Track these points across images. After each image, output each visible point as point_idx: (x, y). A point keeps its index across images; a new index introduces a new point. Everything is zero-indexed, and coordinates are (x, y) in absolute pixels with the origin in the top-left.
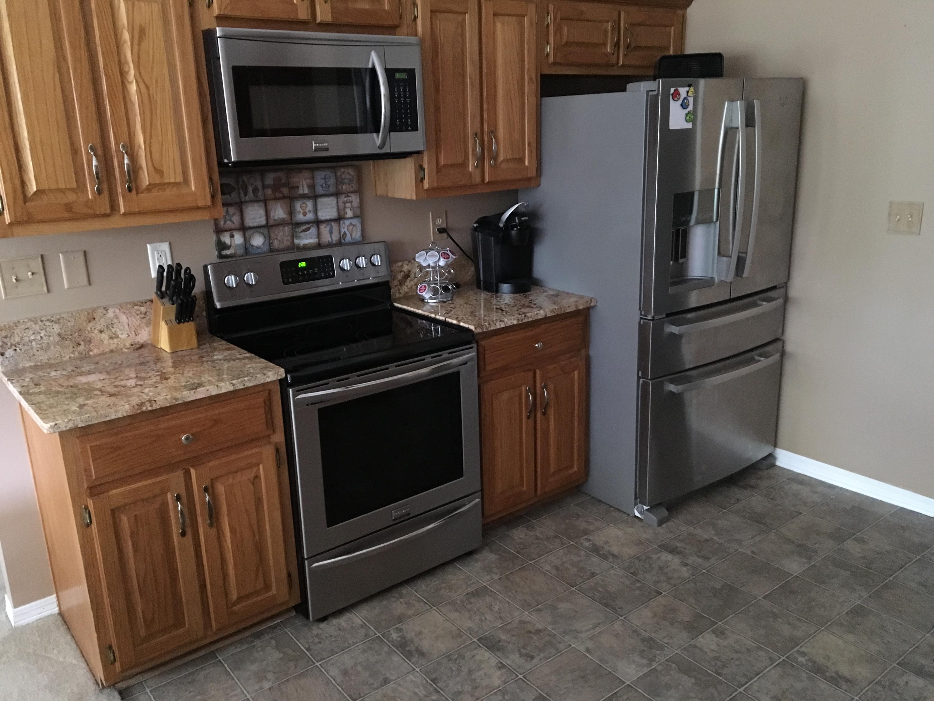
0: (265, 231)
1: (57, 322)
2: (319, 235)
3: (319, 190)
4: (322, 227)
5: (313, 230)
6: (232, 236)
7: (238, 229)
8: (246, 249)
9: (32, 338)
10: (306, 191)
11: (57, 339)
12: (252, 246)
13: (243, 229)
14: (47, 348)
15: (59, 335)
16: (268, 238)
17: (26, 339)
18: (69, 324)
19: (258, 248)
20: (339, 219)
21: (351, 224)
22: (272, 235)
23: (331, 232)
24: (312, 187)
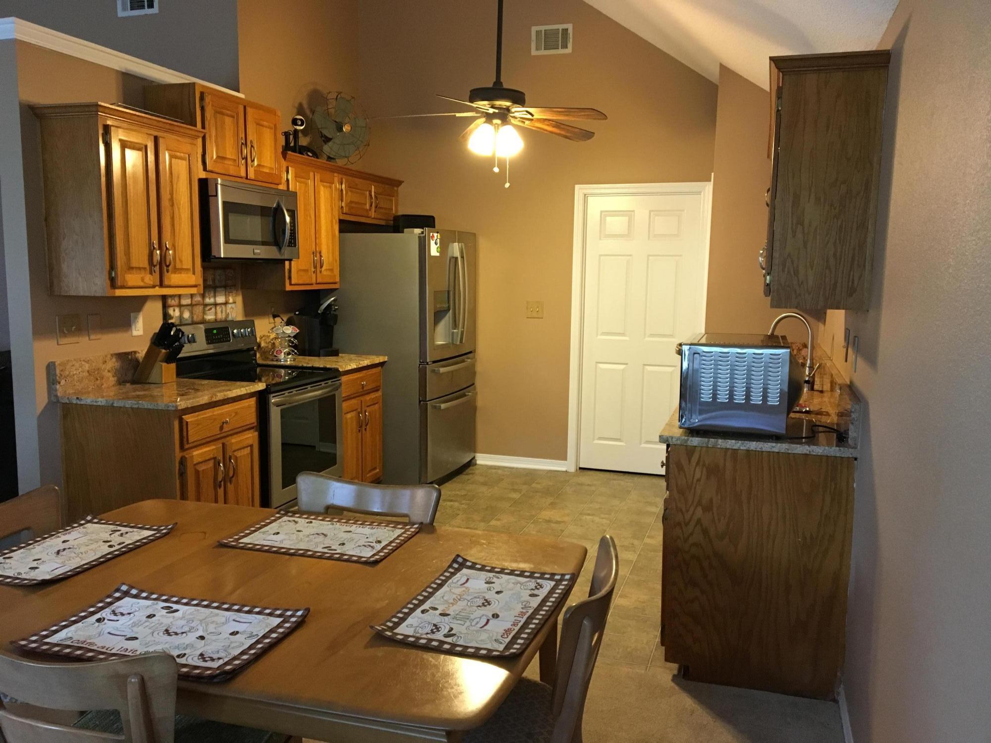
0: (190, 308)
1: (87, 362)
2: (216, 313)
3: (217, 283)
4: (218, 308)
5: (213, 310)
6: (174, 310)
7: (177, 306)
8: (181, 320)
9: (75, 373)
10: (211, 283)
11: (87, 374)
12: (184, 318)
13: (180, 306)
14: (80, 381)
15: (88, 371)
16: (192, 313)
17: (72, 373)
18: (94, 364)
19: (187, 320)
20: (226, 303)
21: (232, 308)
22: (194, 312)
23: (222, 312)
24: (214, 280)
